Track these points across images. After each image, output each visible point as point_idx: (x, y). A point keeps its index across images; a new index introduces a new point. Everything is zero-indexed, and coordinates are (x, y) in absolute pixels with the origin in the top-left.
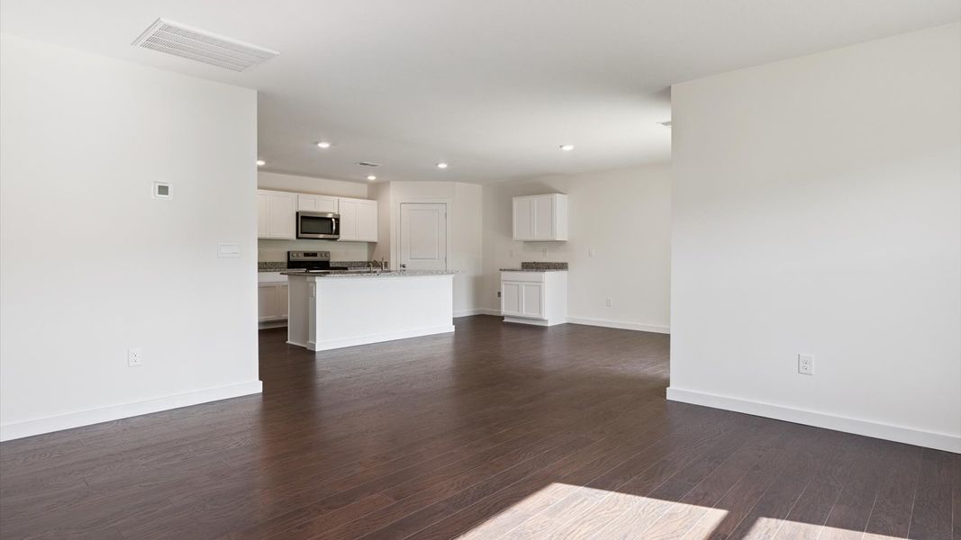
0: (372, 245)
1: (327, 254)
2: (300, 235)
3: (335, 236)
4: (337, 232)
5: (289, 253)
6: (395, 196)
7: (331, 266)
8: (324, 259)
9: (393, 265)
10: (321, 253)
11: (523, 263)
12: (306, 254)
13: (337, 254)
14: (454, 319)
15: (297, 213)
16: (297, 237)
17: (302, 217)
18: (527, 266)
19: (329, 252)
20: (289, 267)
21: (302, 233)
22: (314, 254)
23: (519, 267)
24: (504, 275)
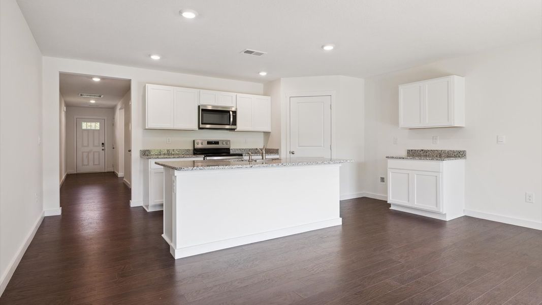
0: (267, 134)
1: (228, 142)
2: (201, 126)
3: (233, 127)
4: (235, 123)
5: (194, 141)
6: (285, 91)
7: (231, 152)
8: (225, 146)
9: (284, 154)
10: (223, 141)
11: (409, 151)
12: (209, 143)
13: (235, 142)
14: (340, 201)
15: (199, 107)
16: (200, 128)
17: (203, 110)
18: (413, 154)
19: (229, 141)
20: (194, 154)
21: (202, 124)
22: (217, 143)
23: (404, 154)
24: (391, 162)
